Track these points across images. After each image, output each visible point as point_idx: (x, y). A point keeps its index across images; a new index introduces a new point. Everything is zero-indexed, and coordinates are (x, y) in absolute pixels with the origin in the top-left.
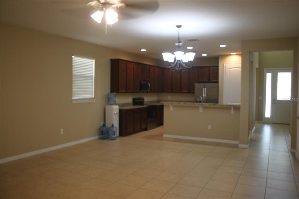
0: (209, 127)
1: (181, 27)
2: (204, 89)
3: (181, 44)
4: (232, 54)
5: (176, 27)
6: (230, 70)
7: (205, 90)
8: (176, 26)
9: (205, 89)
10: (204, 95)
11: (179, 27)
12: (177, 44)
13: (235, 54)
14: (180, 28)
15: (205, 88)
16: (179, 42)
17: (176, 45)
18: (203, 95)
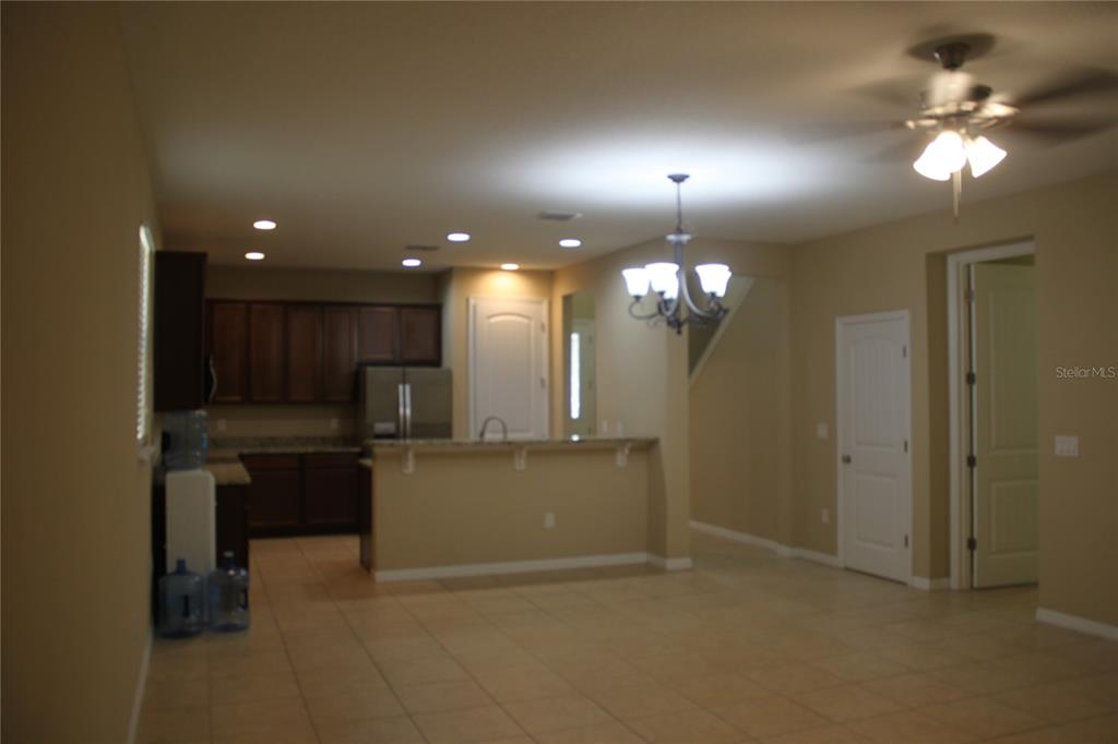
0: (550, 520)
1: (687, 180)
2: (401, 387)
3: (685, 238)
4: (506, 266)
5: (670, 181)
6: (493, 320)
7: (405, 393)
8: (670, 177)
9: (404, 390)
10: (406, 411)
11: (678, 179)
12: (672, 237)
13: (514, 267)
14: (682, 184)
15: (404, 383)
16: (679, 231)
17: (669, 242)
18: (401, 410)
